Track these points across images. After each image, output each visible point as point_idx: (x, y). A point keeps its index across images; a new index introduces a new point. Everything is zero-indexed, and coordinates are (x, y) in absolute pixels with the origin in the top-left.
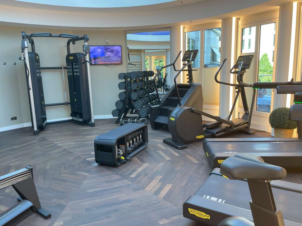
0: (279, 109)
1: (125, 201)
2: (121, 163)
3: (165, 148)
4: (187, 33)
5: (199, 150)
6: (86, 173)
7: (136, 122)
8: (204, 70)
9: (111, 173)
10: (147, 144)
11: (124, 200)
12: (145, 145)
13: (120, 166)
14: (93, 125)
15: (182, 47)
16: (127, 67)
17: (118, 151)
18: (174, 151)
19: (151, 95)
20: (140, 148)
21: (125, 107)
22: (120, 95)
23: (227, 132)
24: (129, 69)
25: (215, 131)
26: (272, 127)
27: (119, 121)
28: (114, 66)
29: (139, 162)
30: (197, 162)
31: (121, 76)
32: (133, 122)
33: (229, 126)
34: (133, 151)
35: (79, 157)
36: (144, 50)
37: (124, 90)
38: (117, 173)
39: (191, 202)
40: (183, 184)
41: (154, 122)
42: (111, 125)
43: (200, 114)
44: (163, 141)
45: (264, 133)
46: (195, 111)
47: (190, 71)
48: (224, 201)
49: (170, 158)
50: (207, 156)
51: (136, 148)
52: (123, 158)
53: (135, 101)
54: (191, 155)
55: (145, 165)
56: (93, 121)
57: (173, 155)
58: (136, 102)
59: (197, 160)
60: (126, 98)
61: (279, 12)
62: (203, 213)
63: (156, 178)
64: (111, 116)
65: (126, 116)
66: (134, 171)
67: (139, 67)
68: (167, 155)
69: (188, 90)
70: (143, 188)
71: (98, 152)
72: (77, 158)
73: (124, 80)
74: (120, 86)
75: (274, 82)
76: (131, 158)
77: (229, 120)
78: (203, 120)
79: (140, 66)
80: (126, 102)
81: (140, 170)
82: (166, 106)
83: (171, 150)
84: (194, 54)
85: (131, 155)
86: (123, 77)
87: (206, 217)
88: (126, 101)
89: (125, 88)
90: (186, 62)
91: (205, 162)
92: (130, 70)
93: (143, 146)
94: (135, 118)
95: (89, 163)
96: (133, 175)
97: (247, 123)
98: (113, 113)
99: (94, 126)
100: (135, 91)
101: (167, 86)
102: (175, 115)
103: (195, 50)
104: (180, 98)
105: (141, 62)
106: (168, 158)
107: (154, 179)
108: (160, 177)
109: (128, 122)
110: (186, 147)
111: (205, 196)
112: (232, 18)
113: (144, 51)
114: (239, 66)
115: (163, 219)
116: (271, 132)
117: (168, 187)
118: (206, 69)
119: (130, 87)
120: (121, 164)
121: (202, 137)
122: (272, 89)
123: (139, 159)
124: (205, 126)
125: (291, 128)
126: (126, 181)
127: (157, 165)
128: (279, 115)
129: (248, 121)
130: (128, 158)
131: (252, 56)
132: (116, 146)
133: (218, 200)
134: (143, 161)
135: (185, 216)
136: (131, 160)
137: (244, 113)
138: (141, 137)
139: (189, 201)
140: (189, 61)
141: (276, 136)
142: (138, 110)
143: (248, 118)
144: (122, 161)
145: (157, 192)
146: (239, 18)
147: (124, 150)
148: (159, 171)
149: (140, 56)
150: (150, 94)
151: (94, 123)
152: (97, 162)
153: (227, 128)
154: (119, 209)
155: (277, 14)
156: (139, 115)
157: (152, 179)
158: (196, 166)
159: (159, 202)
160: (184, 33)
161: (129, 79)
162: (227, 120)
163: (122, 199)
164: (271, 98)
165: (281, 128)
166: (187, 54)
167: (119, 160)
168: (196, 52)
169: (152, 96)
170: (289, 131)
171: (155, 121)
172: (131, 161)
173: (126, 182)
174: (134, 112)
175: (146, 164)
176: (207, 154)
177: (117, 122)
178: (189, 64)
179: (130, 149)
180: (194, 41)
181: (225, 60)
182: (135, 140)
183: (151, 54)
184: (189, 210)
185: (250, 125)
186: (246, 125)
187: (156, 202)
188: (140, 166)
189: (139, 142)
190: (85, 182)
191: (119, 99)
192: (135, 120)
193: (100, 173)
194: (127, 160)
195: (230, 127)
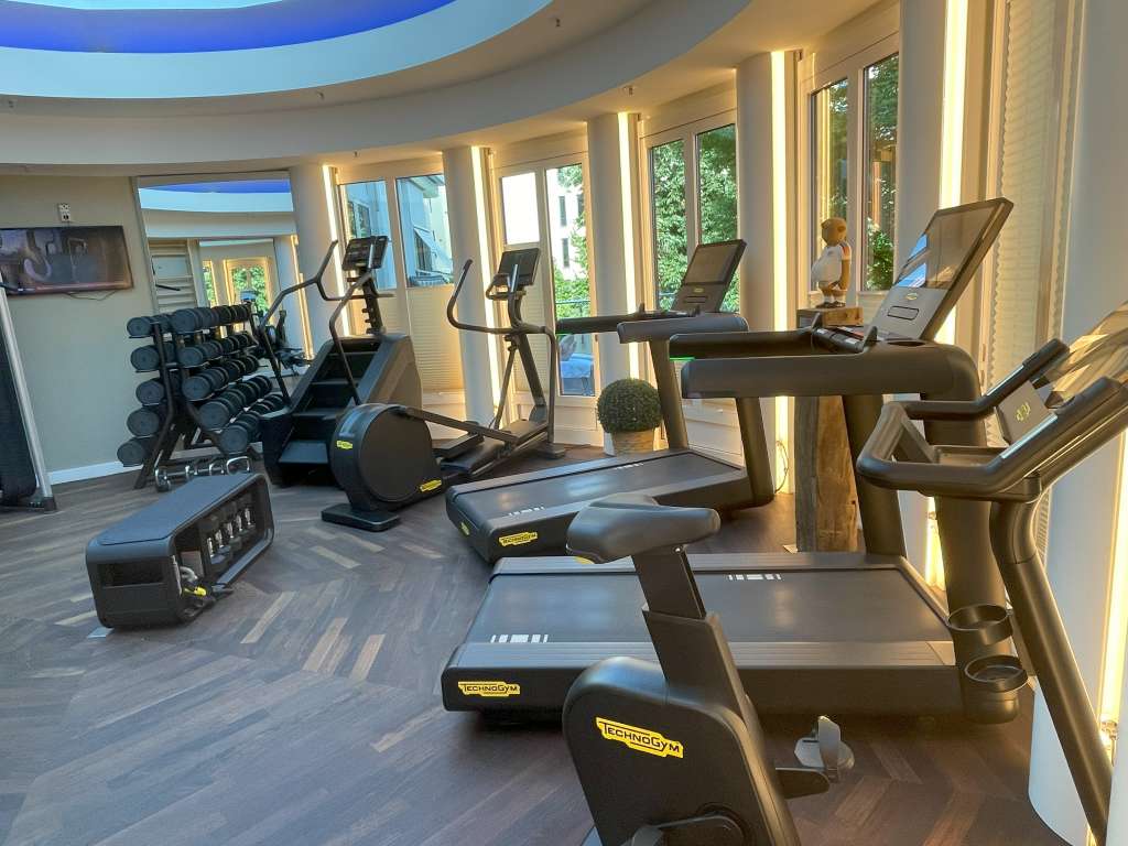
0: (618, 382)
1: (244, 719)
2: (196, 609)
3: (334, 537)
4: (343, 188)
5: (439, 522)
6: (70, 669)
7: (214, 473)
8: (410, 294)
9: (166, 647)
10: (270, 536)
11: (241, 717)
12: (267, 537)
13: (197, 621)
14: (48, 505)
15: (336, 229)
16: (154, 299)
17: (182, 573)
18: (362, 538)
19: (251, 379)
20: (250, 549)
21: (165, 428)
22: (141, 391)
23: (498, 463)
24: (161, 302)
25: (468, 463)
26: (607, 429)
27: (149, 478)
28: (102, 297)
29: (259, 592)
30: (439, 556)
31: (135, 328)
32: (206, 474)
33: (503, 443)
34: (230, 564)
35: (23, 622)
36: (196, 242)
37: (156, 374)
38: (191, 645)
39: (464, 661)
40: (416, 625)
41: (278, 463)
42: (120, 495)
43: (422, 421)
44: (320, 517)
45: (585, 450)
46: (409, 413)
47: (371, 298)
48: (546, 637)
49: (357, 561)
50: (464, 534)
51: (237, 555)
52: (201, 591)
53: (198, 405)
54: (419, 542)
55: (283, 599)
56: (47, 493)
57: (364, 551)
58: (202, 408)
59: (437, 549)
60: (165, 397)
61: (586, 137)
62: (499, 683)
63: (331, 626)
64: (115, 467)
65: (172, 458)
66: (252, 623)
67: (187, 295)
68: (344, 555)
69: (372, 355)
70: (295, 666)
71: (105, 588)
72: (18, 625)
73: (149, 341)
74: (138, 360)
75: (596, 315)
76: (227, 586)
77: (497, 426)
78: (433, 437)
79: (189, 292)
80: (167, 412)
81: (270, 614)
82: (309, 409)
83: (353, 537)
84: (376, 249)
85: (226, 578)
86: (147, 329)
87: (510, 692)
88: (167, 408)
89: (158, 366)
90: (354, 274)
91: (463, 552)
92: (165, 306)
93: (259, 545)
94: (204, 461)
95: (75, 634)
96: (252, 637)
97: (545, 429)
98: (124, 455)
99: (55, 508)
100: (194, 372)
101: (289, 350)
102: (350, 432)
103: (380, 237)
104: (354, 382)
105: (191, 280)
106: (350, 564)
107: (324, 631)
108: (341, 622)
109: (183, 476)
110: (396, 523)
111: (494, 637)
112: (467, 149)
113: (197, 244)
114: (508, 279)
115: (383, 735)
116: (602, 445)
117: (373, 647)
118: (414, 292)
119: (176, 360)
120: (195, 613)
121: (434, 484)
122: (594, 334)
123: (255, 585)
124: (439, 452)
125: (648, 427)
126: (228, 660)
127: (322, 591)
128: (620, 398)
129: (544, 425)
130: (217, 588)
131: (537, 250)
132: (174, 557)
133: (530, 640)
134: (271, 589)
135: (448, 707)
136: (229, 593)
137: (534, 404)
138: (247, 515)
139: (456, 661)
140: (363, 270)
141: (618, 452)
142: (216, 434)
143: (546, 417)
144: (201, 602)
145: (346, 666)
146: (489, 149)
147: (201, 566)
148: (333, 606)
149: (184, 259)
150: (246, 378)
151: (52, 500)
152: (104, 621)
153: (498, 449)
154: (233, 748)
155: (584, 143)
156: (220, 449)
157: (316, 634)
158: (440, 568)
159: (360, 693)
160: (336, 187)
161: (170, 335)
162: (492, 427)
163: (235, 717)
164: (591, 360)
165: (627, 431)
166: (354, 250)
167: (191, 601)
168: (381, 243)
169: (251, 385)
170: (644, 435)
171: (282, 460)
172: (233, 596)
173: (231, 663)
174: (194, 442)
175: (283, 595)
176: (464, 528)
177: (143, 481)
178: (365, 278)
179: (221, 558)
180: (363, 211)
181: (469, 263)
182: (230, 527)
183: (219, 253)
184: (461, 685)
185: (553, 433)
186: (543, 435)
187: (348, 695)
188: (265, 606)
189: (246, 532)
190: (78, 697)
191: (139, 405)
192: (211, 466)
193: (128, 656)
194: (217, 595)
195: (505, 448)
